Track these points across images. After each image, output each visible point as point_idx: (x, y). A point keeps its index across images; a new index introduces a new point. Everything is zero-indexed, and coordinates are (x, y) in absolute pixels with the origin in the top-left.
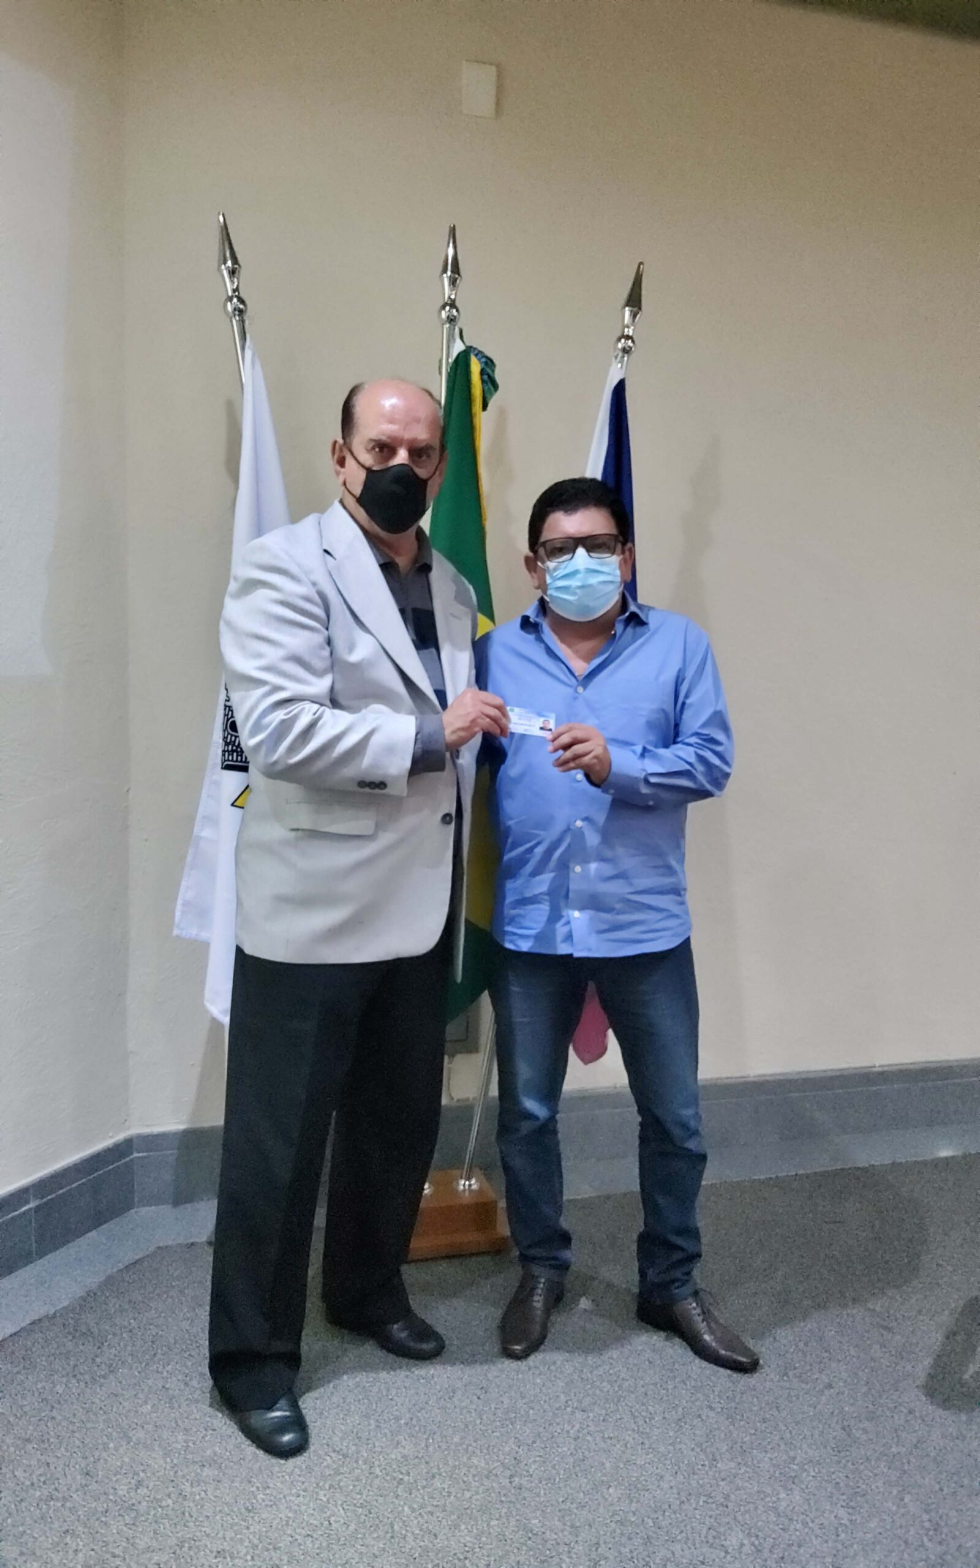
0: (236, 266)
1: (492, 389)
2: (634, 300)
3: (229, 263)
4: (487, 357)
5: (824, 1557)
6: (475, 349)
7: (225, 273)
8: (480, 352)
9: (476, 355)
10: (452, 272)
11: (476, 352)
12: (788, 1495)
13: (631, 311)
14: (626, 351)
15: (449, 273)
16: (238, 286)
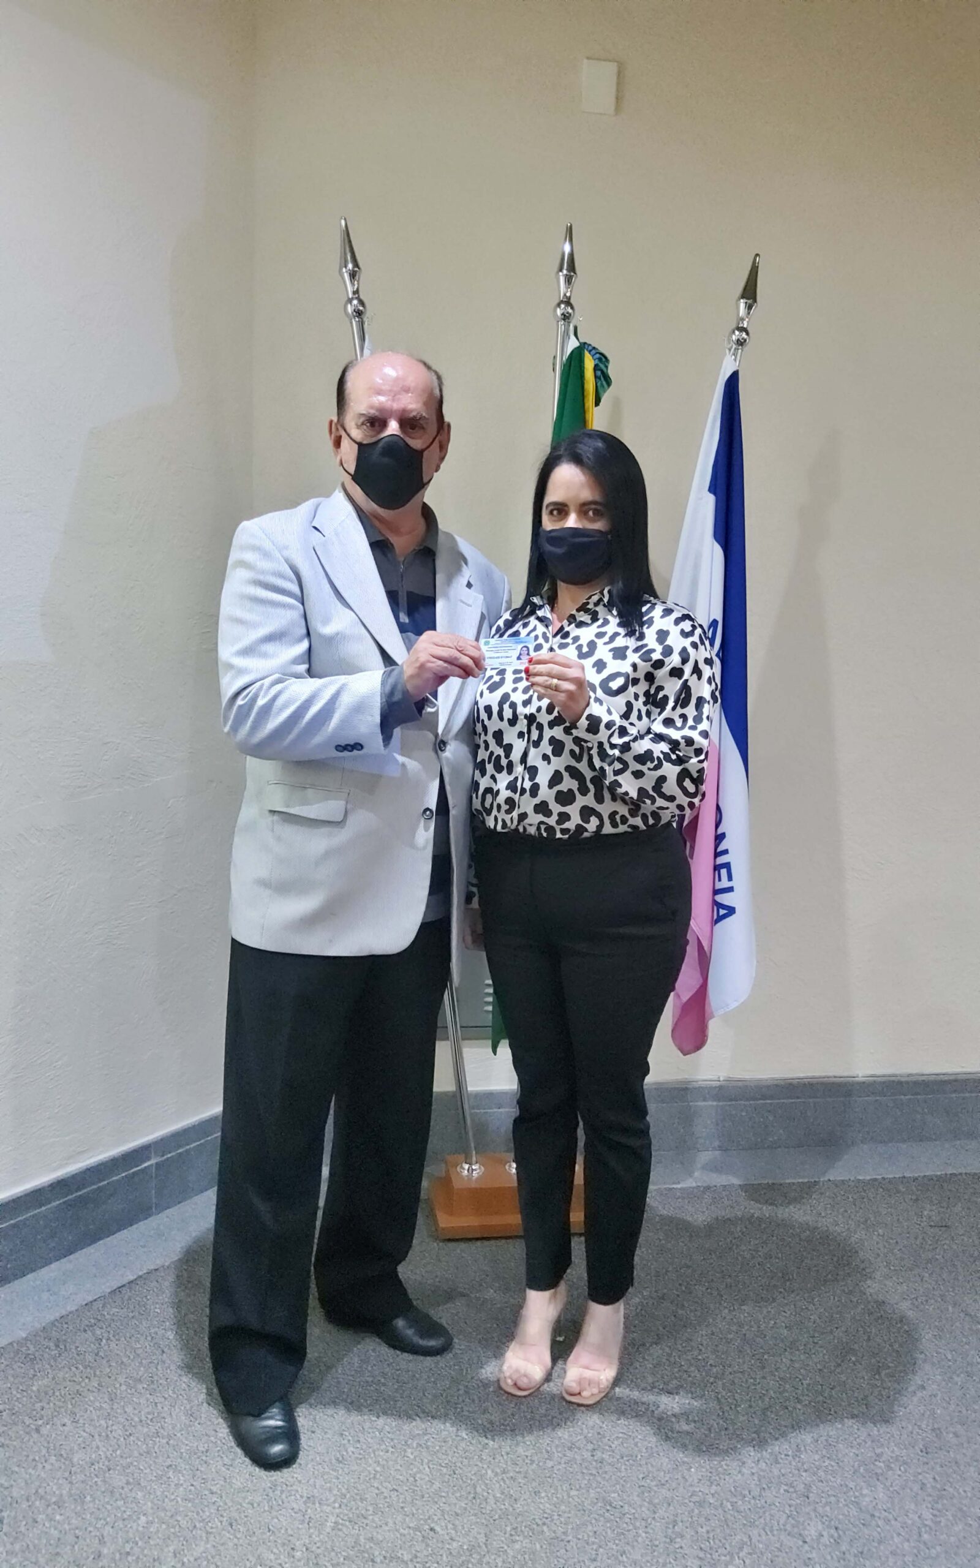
0: (356, 269)
1: (604, 383)
2: (750, 292)
3: (350, 266)
4: (601, 354)
5: (904, 1555)
6: (590, 345)
7: (347, 277)
8: (594, 348)
9: (590, 352)
10: (567, 270)
11: (590, 348)
12: (871, 1491)
13: (746, 303)
14: (741, 343)
15: (565, 272)
16: (358, 289)
